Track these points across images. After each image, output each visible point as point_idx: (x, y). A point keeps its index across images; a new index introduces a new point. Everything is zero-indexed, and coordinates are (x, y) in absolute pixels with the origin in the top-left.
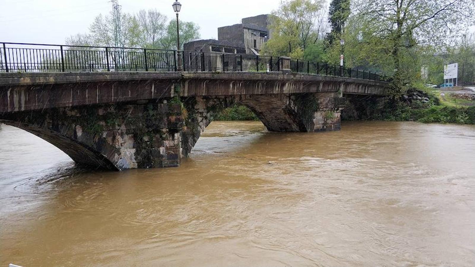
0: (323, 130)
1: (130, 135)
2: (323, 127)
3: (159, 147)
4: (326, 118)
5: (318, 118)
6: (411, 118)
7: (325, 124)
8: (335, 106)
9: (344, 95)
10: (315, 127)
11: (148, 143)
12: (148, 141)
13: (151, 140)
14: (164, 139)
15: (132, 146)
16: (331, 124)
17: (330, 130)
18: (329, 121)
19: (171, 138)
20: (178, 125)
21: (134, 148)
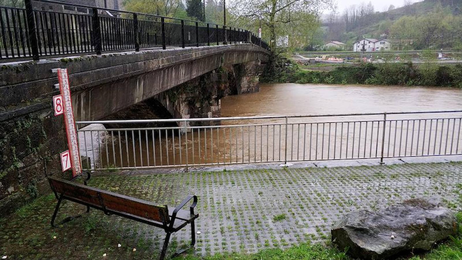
0: (247, 92)
1: (186, 103)
2: (248, 90)
3: (207, 112)
4: (249, 82)
5: (245, 82)
6: (287, 80)
7: (249, 87)
8: (256, 72)
9: (262, 63)
10: (242, 90)
11: (200, 109)
12: (199, 108)
13: (201, 106)
14: (211, 105)
15: (187, 112)
16: (253, 87)
17: (252, 92)
18: (252, 85)
19: (216, 104)
20: (225, 92)
21: (188, 114)
